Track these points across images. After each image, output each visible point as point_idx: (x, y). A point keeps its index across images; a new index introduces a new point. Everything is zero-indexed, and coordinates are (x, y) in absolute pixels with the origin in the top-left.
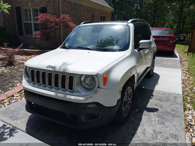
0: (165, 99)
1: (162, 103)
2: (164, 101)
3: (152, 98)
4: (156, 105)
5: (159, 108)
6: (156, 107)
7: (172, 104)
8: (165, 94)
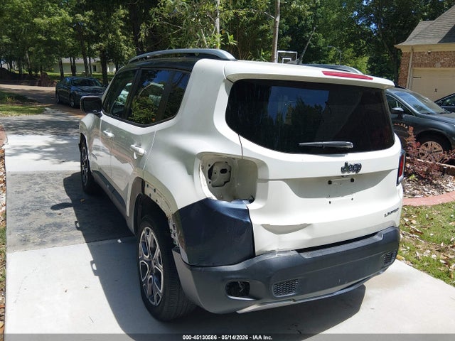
0: (47, 229)
1: (51, 220)
2: (49, 225)
3: (76, 224)
4: (60, 214)
5: (52, 211)
6: (58, 211)
7: (31, 223)
8: (54, 241)
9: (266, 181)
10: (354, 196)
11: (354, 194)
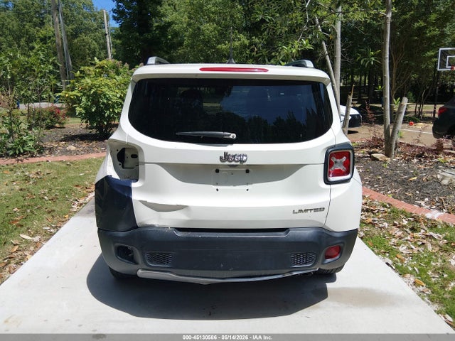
9: (144, 163)
10: (249, 187)
11: (249, 186)
